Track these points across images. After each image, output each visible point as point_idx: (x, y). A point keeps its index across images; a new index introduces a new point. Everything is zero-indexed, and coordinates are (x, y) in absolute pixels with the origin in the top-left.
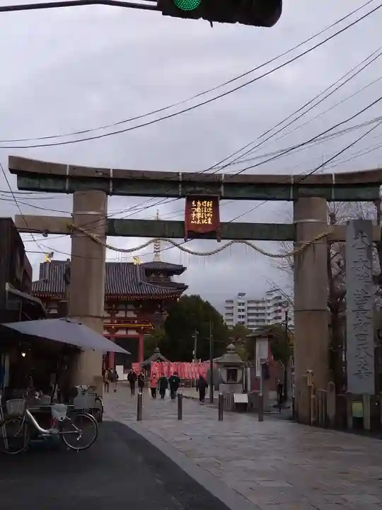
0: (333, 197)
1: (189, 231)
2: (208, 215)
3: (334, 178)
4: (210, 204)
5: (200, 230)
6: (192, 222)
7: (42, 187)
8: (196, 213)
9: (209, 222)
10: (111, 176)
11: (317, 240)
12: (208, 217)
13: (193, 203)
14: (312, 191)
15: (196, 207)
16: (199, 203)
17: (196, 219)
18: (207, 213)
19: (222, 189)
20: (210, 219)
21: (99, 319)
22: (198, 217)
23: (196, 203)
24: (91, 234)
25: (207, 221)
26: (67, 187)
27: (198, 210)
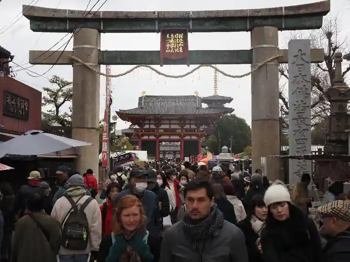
0: (283, 27)
1: (164, 58)
2: (180, 45)
3: (283, 11)
4: (181, 36)
5: (173, 57)
6: (167, 51)
7: (49, 28)
8: (170, 43)
9: (181, 51)
10: (101, 16)
11: (269, 61)
12: (180, 47)
13: (168, 36)
14: (265, 22)
15: (170, 39)
16: (172, 35)
17: (170, 49)
18: (179, 44)
19: (191, 23)
20: (181, 48)
21: (95, 130)
22: (172, 47)
23: (170, 36)
24: (85, 63)
25: (179, 50)
26: (68, 28)
27: (172, 41)
